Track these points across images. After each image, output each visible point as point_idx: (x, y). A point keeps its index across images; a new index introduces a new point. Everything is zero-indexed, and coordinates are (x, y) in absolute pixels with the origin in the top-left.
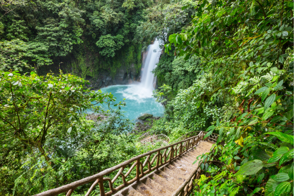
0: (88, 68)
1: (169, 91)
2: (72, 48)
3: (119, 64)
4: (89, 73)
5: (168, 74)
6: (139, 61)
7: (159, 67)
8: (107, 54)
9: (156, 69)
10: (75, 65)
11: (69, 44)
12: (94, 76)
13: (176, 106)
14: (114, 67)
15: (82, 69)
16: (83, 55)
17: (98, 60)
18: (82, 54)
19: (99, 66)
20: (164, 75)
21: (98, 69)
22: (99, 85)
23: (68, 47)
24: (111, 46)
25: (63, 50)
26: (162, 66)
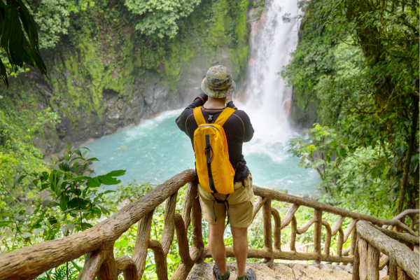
0: (106, 68)
1: (328, 142)
2: (67, 24)
3: (188, 51)
4: (111, 82)
5: (323, 80)
6: (241, 39)
7: (299, 62)
8: (157, 31)
9: (289, 68)
10: (75, 65)
11: (59, 12)
12: (122, 89)
13: (345, 185)
14: (173, 61)
15: (93, 72)
16: (93, 35)
17: (131, 45)
18: (88, 32)
19: (134, 60)
20: (315, 83)
21: (132, 69)
22: (136, 113)
23: (59, 21)
24: (166, 9)
25: (47, 32)
26: (306, 60)
